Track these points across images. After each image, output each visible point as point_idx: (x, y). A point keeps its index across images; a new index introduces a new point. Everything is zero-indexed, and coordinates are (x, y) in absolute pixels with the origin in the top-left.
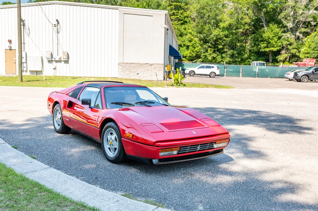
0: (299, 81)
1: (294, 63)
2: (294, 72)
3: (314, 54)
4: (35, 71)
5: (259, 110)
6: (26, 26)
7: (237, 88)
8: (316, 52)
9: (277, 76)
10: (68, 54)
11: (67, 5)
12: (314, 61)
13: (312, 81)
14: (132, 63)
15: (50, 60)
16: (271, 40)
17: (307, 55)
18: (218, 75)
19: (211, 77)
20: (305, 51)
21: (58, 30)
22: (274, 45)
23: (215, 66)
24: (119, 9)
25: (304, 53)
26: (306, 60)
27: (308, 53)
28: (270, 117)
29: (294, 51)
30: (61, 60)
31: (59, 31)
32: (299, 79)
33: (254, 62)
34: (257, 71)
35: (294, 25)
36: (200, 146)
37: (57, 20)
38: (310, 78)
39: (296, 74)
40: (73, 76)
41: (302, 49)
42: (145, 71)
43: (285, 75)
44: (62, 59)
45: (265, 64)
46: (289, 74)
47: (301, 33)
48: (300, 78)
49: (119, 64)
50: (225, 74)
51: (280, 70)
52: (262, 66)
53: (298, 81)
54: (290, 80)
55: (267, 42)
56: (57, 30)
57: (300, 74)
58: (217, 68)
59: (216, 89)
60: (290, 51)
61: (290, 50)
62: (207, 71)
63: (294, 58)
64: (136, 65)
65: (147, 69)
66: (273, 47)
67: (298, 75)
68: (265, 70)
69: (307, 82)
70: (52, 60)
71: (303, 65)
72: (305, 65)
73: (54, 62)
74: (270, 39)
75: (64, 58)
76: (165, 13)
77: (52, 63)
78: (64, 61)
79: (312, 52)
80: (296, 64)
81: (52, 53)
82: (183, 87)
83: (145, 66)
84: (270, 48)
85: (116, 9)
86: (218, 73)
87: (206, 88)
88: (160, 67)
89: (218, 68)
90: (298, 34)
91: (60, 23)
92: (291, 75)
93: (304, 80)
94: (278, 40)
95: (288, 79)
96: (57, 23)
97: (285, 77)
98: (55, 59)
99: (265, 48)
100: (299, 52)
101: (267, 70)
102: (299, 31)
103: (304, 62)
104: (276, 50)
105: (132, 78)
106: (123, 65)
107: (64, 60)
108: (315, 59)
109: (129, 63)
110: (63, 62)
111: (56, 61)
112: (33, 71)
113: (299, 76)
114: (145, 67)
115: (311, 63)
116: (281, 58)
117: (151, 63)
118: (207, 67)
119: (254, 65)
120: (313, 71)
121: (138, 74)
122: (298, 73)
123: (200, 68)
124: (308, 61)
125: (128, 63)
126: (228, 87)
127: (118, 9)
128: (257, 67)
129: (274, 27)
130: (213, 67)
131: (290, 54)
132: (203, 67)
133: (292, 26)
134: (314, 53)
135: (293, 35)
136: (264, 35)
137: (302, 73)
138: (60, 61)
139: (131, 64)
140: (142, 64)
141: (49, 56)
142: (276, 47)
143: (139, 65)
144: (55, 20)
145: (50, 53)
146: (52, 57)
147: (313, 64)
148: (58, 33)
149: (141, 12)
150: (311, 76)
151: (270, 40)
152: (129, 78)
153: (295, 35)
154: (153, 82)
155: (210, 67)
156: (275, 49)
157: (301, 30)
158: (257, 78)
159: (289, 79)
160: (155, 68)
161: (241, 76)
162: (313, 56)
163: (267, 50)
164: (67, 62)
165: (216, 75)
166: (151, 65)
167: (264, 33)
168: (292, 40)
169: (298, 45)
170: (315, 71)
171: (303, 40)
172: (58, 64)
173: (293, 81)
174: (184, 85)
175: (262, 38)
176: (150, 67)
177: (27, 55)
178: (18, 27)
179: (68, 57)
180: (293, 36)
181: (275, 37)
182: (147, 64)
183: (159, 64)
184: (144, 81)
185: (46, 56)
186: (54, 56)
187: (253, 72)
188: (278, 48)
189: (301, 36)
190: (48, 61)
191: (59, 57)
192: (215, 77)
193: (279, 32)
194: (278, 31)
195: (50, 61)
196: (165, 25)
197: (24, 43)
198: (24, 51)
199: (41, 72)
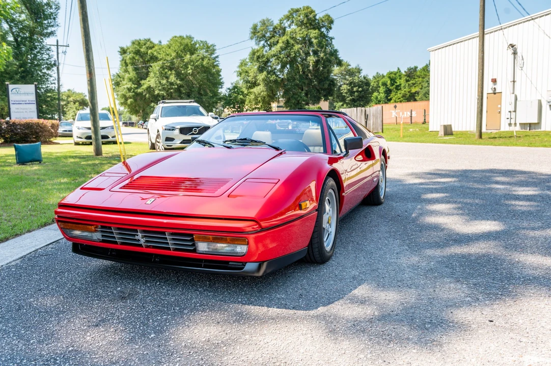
4: (527, 124)
6: (519, 54)
177: (518, 99)
185: (547, 98)
190: (550, 106)
197: (514, 81)
198: (513, 93)
199: (538, 125)
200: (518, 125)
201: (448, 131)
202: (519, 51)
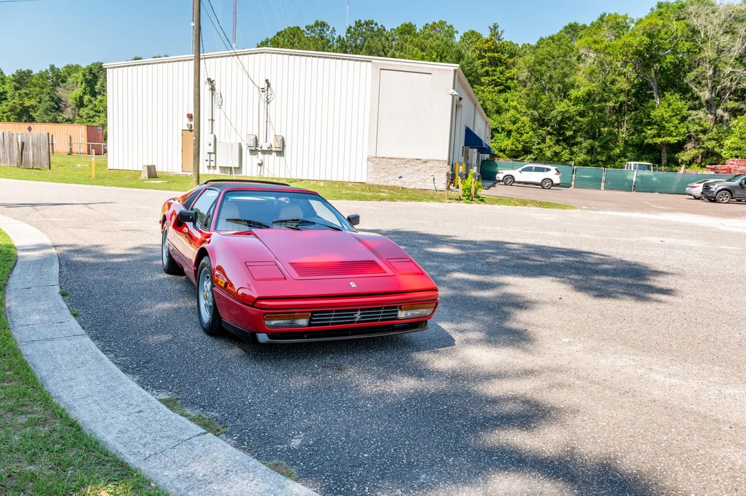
0: (713, 200)
1: (708, 166)
4: (228, 167)
5: (590, 251)
6: (217, 90)
7: (581, 209)
9: (674, 190)
10: (283, 139)
11: (284, 54)
13: (740, 201)
14: (392, 158)
15: (254, 148)
16: (666, 122)
17: (735, 152)
18: (557, 185)
19: (543, 188)
20: (733, 145)
21: (269, 97)
22: (672, 132)
23: (553, 168)
24: (373, 61)
25: (730, 149)
26: (733, 162)
27: (737, 149)
28: (603, 263)
29: (710, 144)
30: (271, 150)
31: (270, 100)
32: (712, 197)
33: (630, 163)
34: (634, 180)
35: (714, 95)
36: (359, 312)
37: (267, 80)
38: (733, 197)
39: (707, 187)
40: (289, 177)
41: (727, 141)
42: (413, 173)
43: (687, 189)
44: (273, 149)
45: (652, 167)
46: (693, 187)
47: (726, 110)
48: (715, 196)
49: (368, 160)
50: (573, 183)
51: (679, 180)
52: (645, 170)
53: (711, 201)
54: (696, 199)
55: (658, 125)
56: (267, 97)
57: (715, 188)
58: (556, 172)
59: (541, 208)
60: (704, 144)
61: (703, 141)
62: (537, 177)
63: (711, 157)
64: (398, 162)
65: (418, 168)
66: (670, 135)
67: (711, 190)
68: (651, 177)
69: (727, 203)
70: (256, 150)
71: (725, 171)
72: (729, 170)
73: (260, 153)
74: (664, 120)
75: (276, 145)
76: (453, 68)
77: (257, 154)
78: (277, 152)
80: (712, 169)
81: (256, 138)
82: (479, 203)
83: (414, 163)
84: (663, 137)
85: (368, 61)
86: (557, 180)
87: (522, 207)
88: (441, 165)
89: (558, 171)
90: (720, 112)
91: (272, 85)
92: (698, 189)
93: (721, 199)
94: (679, 123)
95: (692, 197)
96: (266, 85)
98: (261, 147)
99: (654, 136)
100: (721, 146)
101: (654, 179)
102: (723, 107)
103: (729, 165)
104: (676, 141)
105: (391, 184)
106: (376, 161)
107: (276, 149)
109: (386, 156)
110: (274, 154)
111: (264, 152)
112: (225, 168)
113: (713, 192)
114: (415, 166)
115: (742, 168)
116: (684, 156)
117: (425, 158)
118: (538, 170)
119: (630, 168)
120: (741, 182)
121: (401, 177)
122: (711, 186)
123: (523, 170)
124: (736, 163)
125: (384, 158)
126: (564, 207)
127: (370, 62)
128: (635, 172)
129: (674, 98)
130: (548, 170)
131: (702, 151)
132: (529, 169)
133: (710, 97)
135: (711, 114)
136: (653, 114)
137: (719, 186)
138: (269, 152)
139: (390, 160)
140: (409, 161)
141: (252, 143)
142: (676, 136)
143: (403, 161)
144: (264, 81)
145: (254, 137)
146: (257, 145)
148: (268, 103)
149: (410, 66)
150: (737, 193)
151: (664, 122)
152: (385, 184)
153: (715, 114)
154: (427, 192)
155: (542, 170)
156: (673, 140)
157: (727, 104)
158: (634, 193)
159: (694, 197)
160: (432, 168)
161: (602, 188)
163: (658, 140)
164: (280, 153)
165: (553, 185)
166: (426, 162)
167: (654, 109)
168: (708, 124)
169: (719, 133)
171: (731, 125)
172: (266, 156)
173: (702, 199)
174: (482, 200)
175: (650, 118)
176: (424, 165)
177: (218, 141)
178: (194, 91)
179: (284, 146)
180: (710, 116)
181: (674, 116)
182: (418, 159)
183: (439, 160)
184: (410, 190)
185: (247, 142)
186: (260, 143)
187: (626, 180)
188: (680, 138)
189: (726, 116)
190: (251, 151)
191: (268, 144)
192: (552, 188)
193: (683, 108)
194: (681, 107)
195: (254, 152)
196: (453, 91)
197: (212, 120)
198: (212, 133)
199: (239, 169)
200: (218, 168)
201: (152, 173)
202: (217, 87)
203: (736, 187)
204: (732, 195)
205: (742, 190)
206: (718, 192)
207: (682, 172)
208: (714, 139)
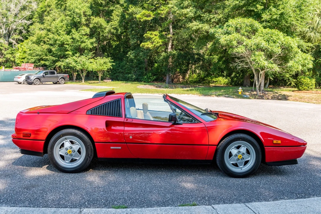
0: (30, 84)
1: (14, 67)
2: (26, 76)
3: (32, 60)
8: (33, 57)
12: (33, 65)
20: (21, 57)
26: (25, 65)
27: (24, 58)
29: (9, 56)
32: (31, 82)
35: (7, 31)
38: (41, 81)
39: (28, 78)
41: (17, 55)
43: (15, 79)
46: (19, 78)
47: (13, 39)
48: (33, 81)
51: (2, 75)
53: (29, 84)
60: (5, 56)
61: (5, 54)
67: (31, 79)
69: (39, 85)
79: (30, 57)
90: (11, 40)
92: (23, 78)
93: (36, 83)
97: (14, 81)
100: (14, 57)
102: (12, 38)
103: (23, 67)
108: (34, 64)
115: (30, 68)
120: (43, 75)
122: (31, 77)
124: (27, 65)
133: (5, 32)
134: (32, 58)
135: (6, 41)
137: (34, 77)
147: (32, 68)
150: (42, 79)
153: (8, 41)
157: (14, 36)
159: (18, 83)
162: (30, 62)
168: (6, 46)
169: (12, 50)
170: (46, 75)
171: (16, 47)
173: (24, 84)
180: (6, 42)
189: (14, 42)
203: (41, 77)
204: (40, 81)
205: (44, 78)
206: (34, 80)
207: (3, 70)
208: (10, 54)
